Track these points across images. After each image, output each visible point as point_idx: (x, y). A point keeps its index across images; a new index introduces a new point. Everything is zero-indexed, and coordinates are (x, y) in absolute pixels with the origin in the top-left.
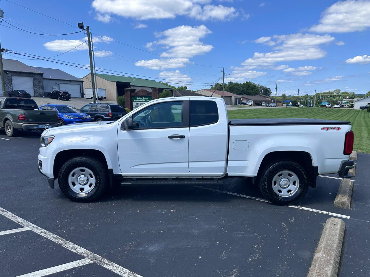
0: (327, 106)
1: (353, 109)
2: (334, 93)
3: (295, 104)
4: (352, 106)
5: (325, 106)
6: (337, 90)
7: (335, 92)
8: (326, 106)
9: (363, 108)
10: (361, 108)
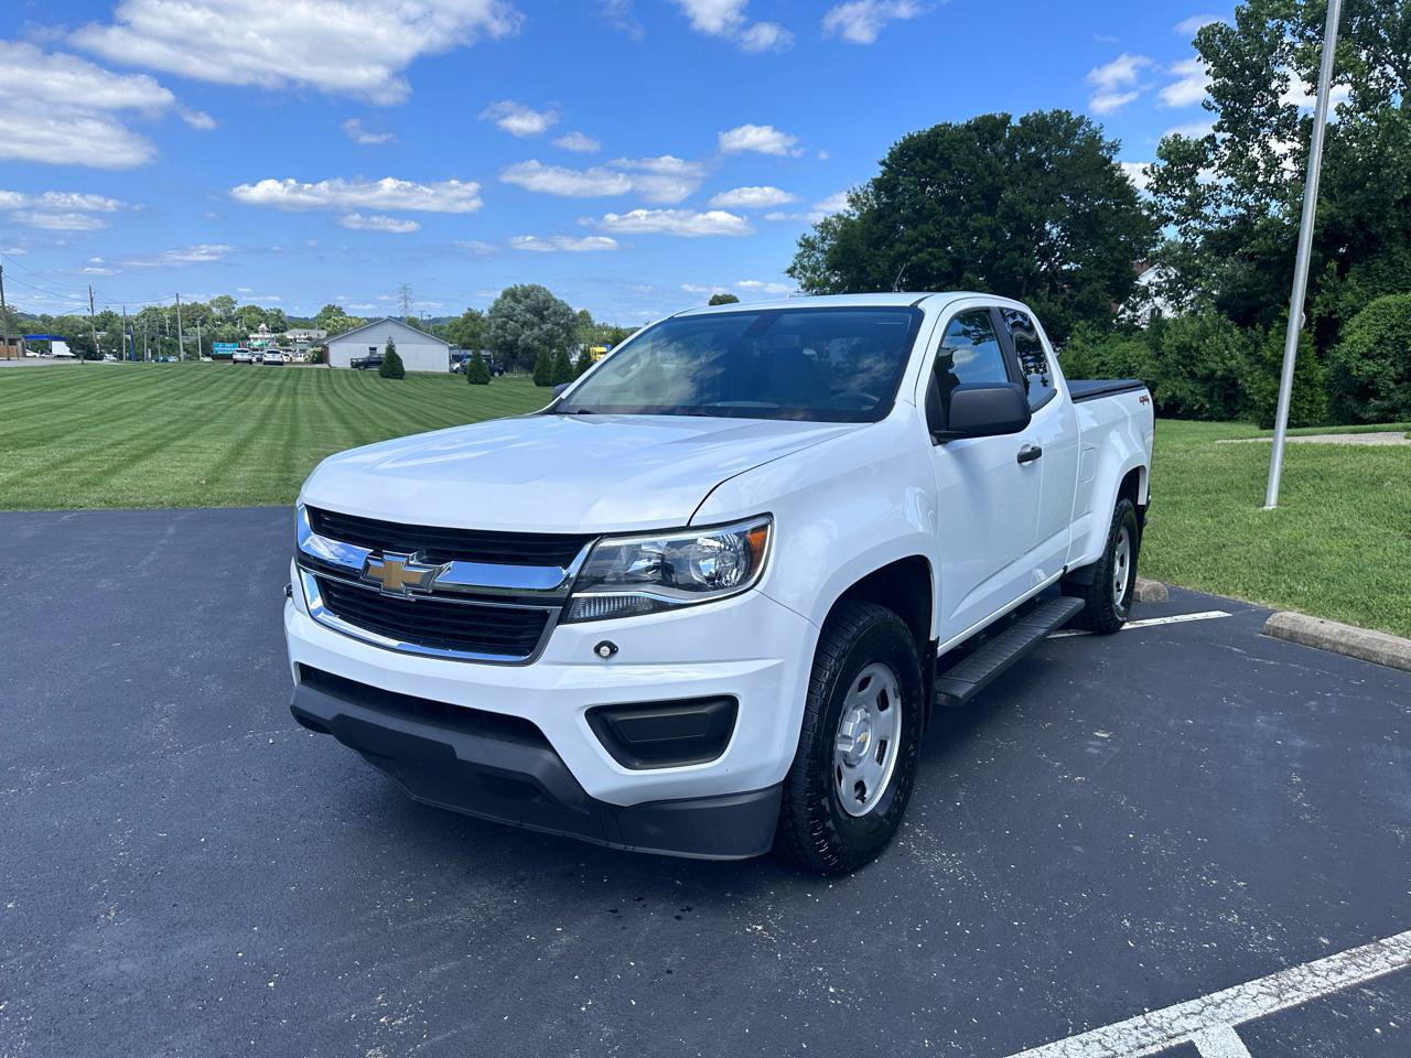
0: (238, 356)
1: (325, 366)
2: (214, 309)
3: (85, 349)
4: (322, 357)
5: (229, 357)
6: (221, 299)
7: (218, 307)
8: (234, 357)
9: (360, 364)
10: (356, 365)
